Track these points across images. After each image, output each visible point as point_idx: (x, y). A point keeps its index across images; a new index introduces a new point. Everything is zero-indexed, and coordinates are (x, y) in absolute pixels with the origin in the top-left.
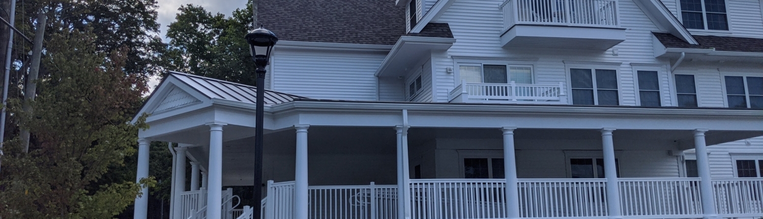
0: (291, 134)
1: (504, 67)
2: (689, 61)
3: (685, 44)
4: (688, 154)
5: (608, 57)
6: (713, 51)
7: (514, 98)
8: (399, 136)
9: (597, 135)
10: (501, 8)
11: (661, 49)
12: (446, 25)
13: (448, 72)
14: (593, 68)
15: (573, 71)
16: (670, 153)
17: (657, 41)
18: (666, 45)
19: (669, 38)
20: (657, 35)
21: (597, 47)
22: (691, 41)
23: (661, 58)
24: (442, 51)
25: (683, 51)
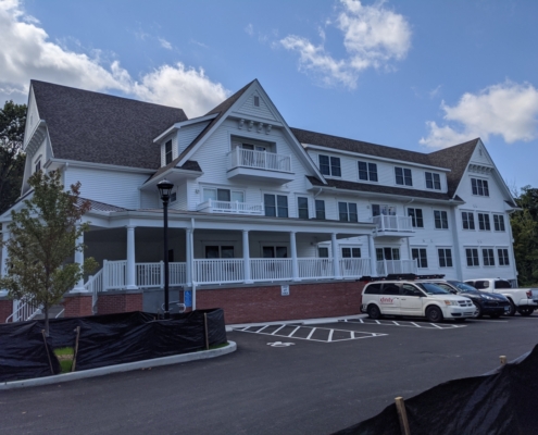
0: (124, 231)
1: (229, 191)
2: (323, 193)
3: (322, 184)
4: (322, 245)
5: (284, 189)
6: (334, 188)
7: (238, 211)
8: (188, 234)
9: (287, 234)
10: (227, 155)
11: (310, 186)
12: (196, 163)
13: (197, 192)
14: (276, 194)
15: (266, 196)
16: (312, 244)
17: (308, 180)
18: (313, 184)
19: (314, 179)
20: (308, 177)
21: (277, 183)
22: (325, 182)
23: (310, 191)
24: (193, 179)
25: (321, 188)
